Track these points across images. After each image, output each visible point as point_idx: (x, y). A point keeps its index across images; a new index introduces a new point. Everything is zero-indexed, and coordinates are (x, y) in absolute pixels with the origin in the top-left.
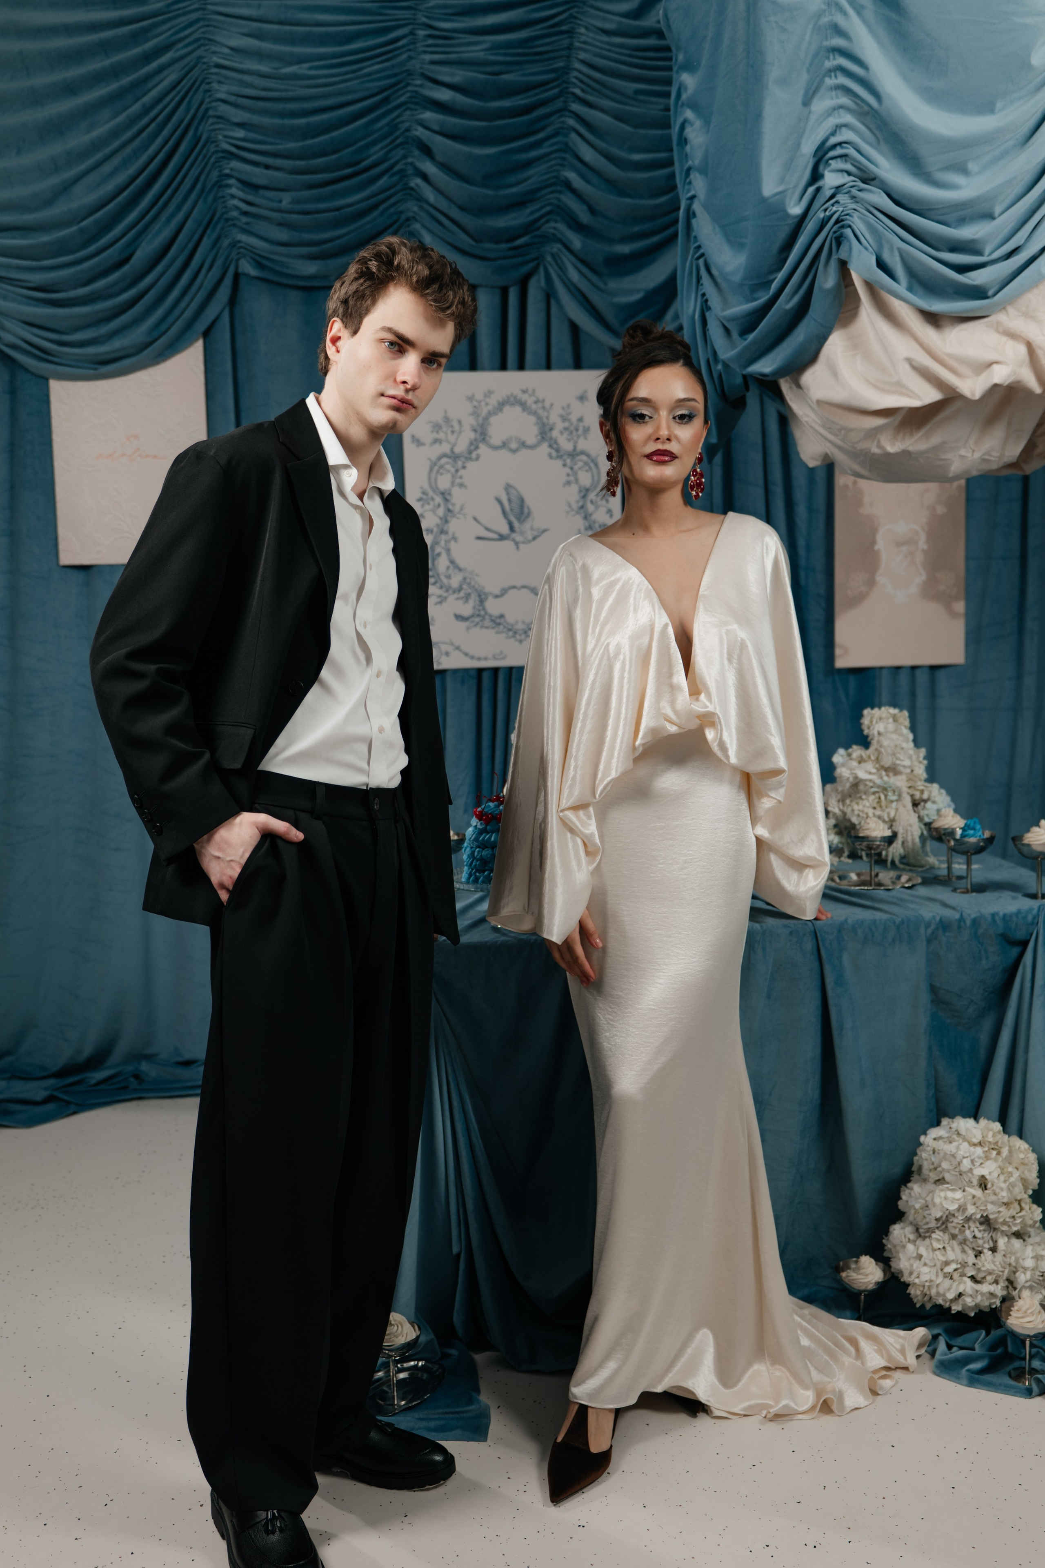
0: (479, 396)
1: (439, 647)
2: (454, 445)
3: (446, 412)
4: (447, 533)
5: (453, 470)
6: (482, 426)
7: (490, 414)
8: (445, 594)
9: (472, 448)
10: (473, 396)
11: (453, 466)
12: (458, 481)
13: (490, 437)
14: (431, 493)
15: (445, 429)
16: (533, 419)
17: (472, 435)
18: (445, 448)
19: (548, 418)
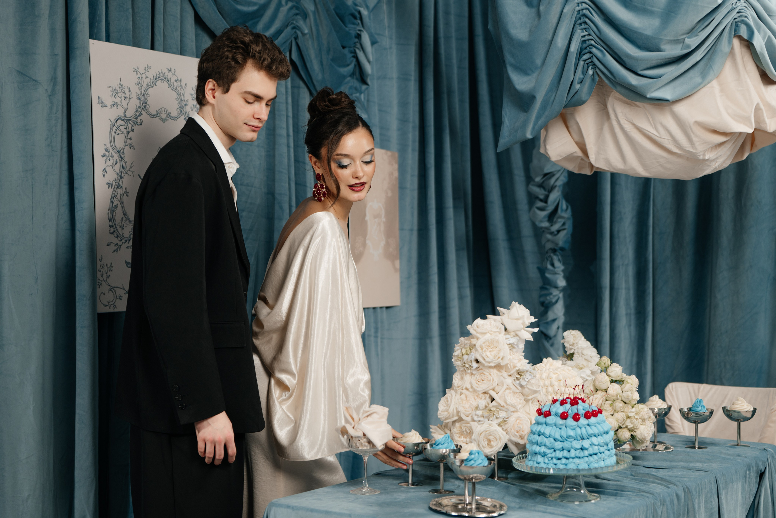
0: (142, 70)
1: (115, 291)
2: (126, 110)
3: (120, 78)
4: (122, 187)
5: (125, 132)
6: (144, 95)
7: (149, 86)
8: (120, 243)
9: (138, 114)
10: (138, 68)
11: (125, 129)
12: (129, 142)
13: (148, 105)
14: (111, 151)
15: (120, 95)
16: (175, 95)
17: (137, 102)
18: (120, 112)
19: (183, 95)
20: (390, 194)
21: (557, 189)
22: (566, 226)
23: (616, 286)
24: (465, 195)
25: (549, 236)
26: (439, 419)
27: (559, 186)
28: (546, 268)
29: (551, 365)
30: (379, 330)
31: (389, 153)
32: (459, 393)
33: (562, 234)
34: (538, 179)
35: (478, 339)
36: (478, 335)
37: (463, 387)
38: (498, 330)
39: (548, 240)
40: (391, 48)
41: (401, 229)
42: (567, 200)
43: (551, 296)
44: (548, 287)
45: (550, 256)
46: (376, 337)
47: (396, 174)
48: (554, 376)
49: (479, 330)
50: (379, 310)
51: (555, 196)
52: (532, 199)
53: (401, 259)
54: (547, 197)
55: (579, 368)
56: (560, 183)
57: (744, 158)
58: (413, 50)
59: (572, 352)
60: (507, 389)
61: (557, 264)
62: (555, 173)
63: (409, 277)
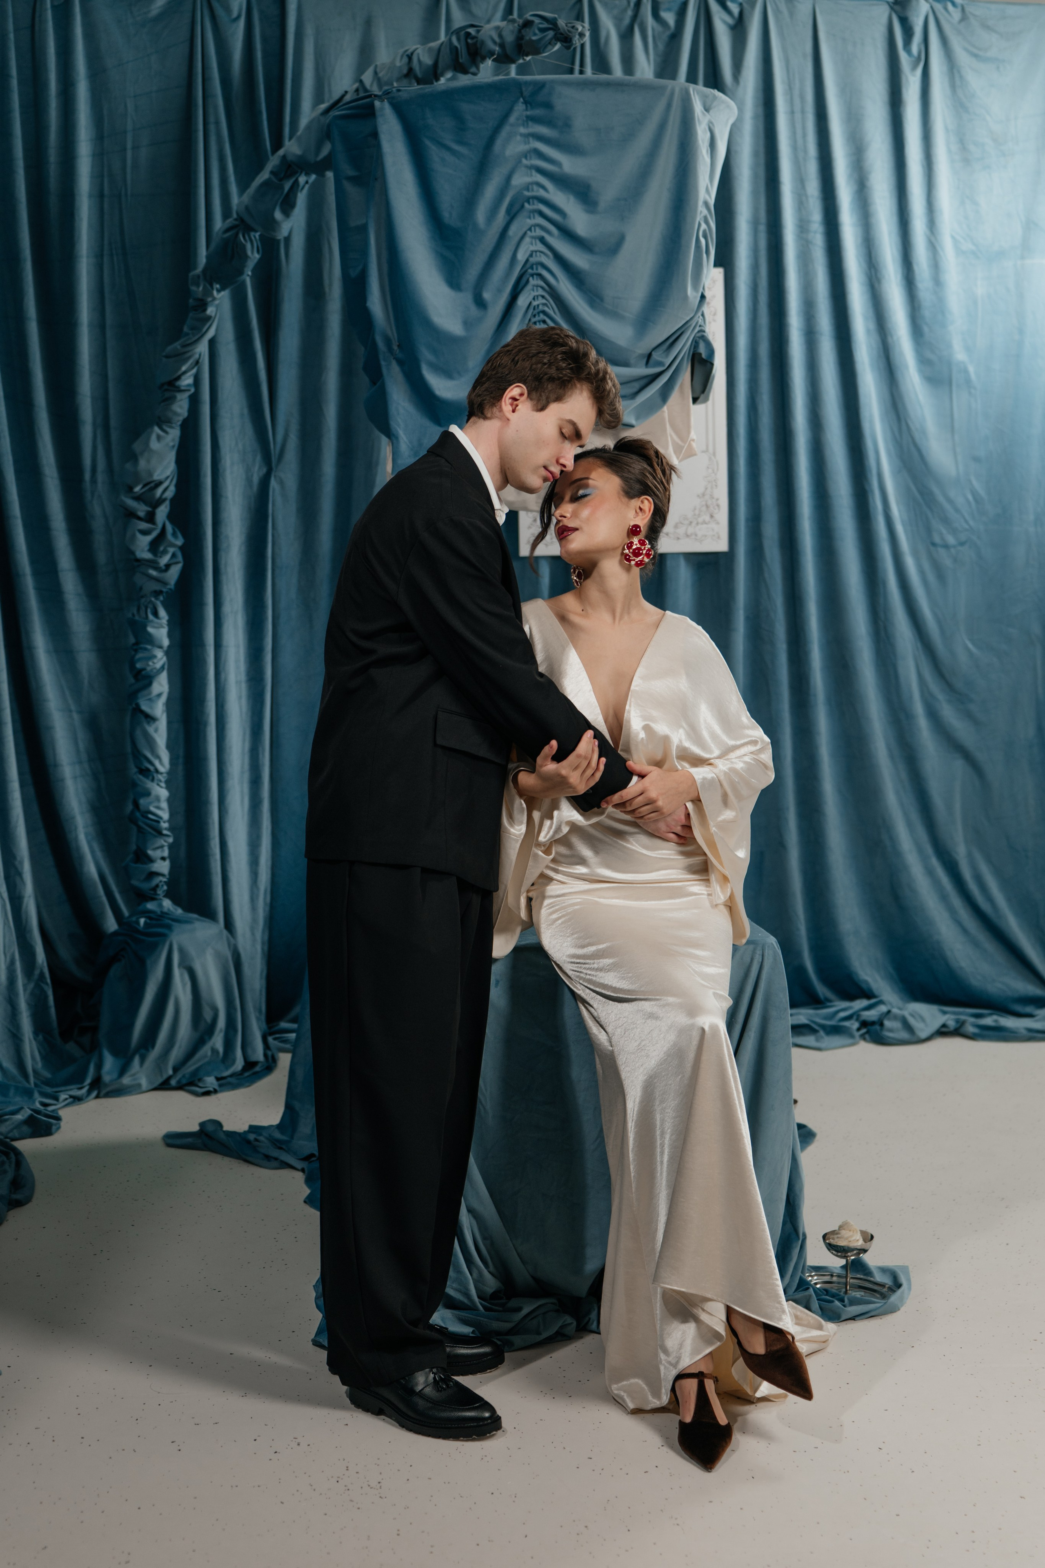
21: (164, 503)
25: (152, 572)
27: (167, 500)
28: (146, 618)
33: (172, 571)
34: (137, 489)
39: (153, 578)
43: (150, 662)
44: (149, 647)
45: (151, 602)
54: (150, 515)
61: (162, 613)
62: (161, 480)
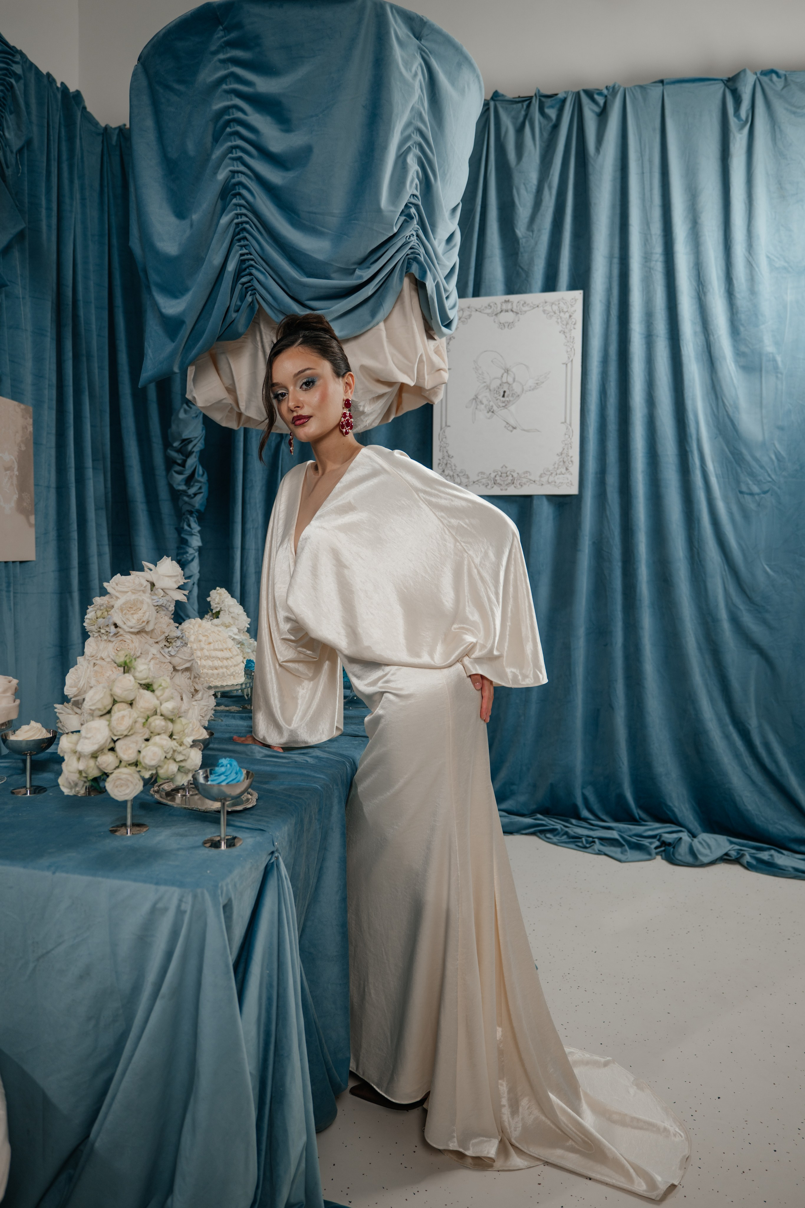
20: (23, 448)
21: (194, 454)
22: (203, 490)
23: (247, 547)
24: (104, 458)
25: (186, 499)
26: (67, 696)
27: (196, 452)
28: (183, 528)
29: (200, 626)
30: (12, 585)
31: (22, 406)
32: (92, 664)
33: (199, 498)
34: (176, 444)
35: (117, 598)
36: (117, 594)
37: (97, 657)
38: (142, 588)
39: (186, 503)
40: (23, 298)
41: (36, 485)
42: (203, 467)
43: (188, 555)
44: (184, 546)
45: (187, 517)
46: (8, 591)
47: (30, 429)
48: (203, 639)
49: (119, 588)
50: (11, 565)
51: (192, 461)
52: (170, 463)
53: (36, 515)
54: (185, 462)
55: (226, 626)
56: (196, 449)
57: (390, 421)
58: (48, 306)
59: (218, 610)
60: (152, 659)
61: (194, 525)
62: (193, 439)
63: (46, 533)
